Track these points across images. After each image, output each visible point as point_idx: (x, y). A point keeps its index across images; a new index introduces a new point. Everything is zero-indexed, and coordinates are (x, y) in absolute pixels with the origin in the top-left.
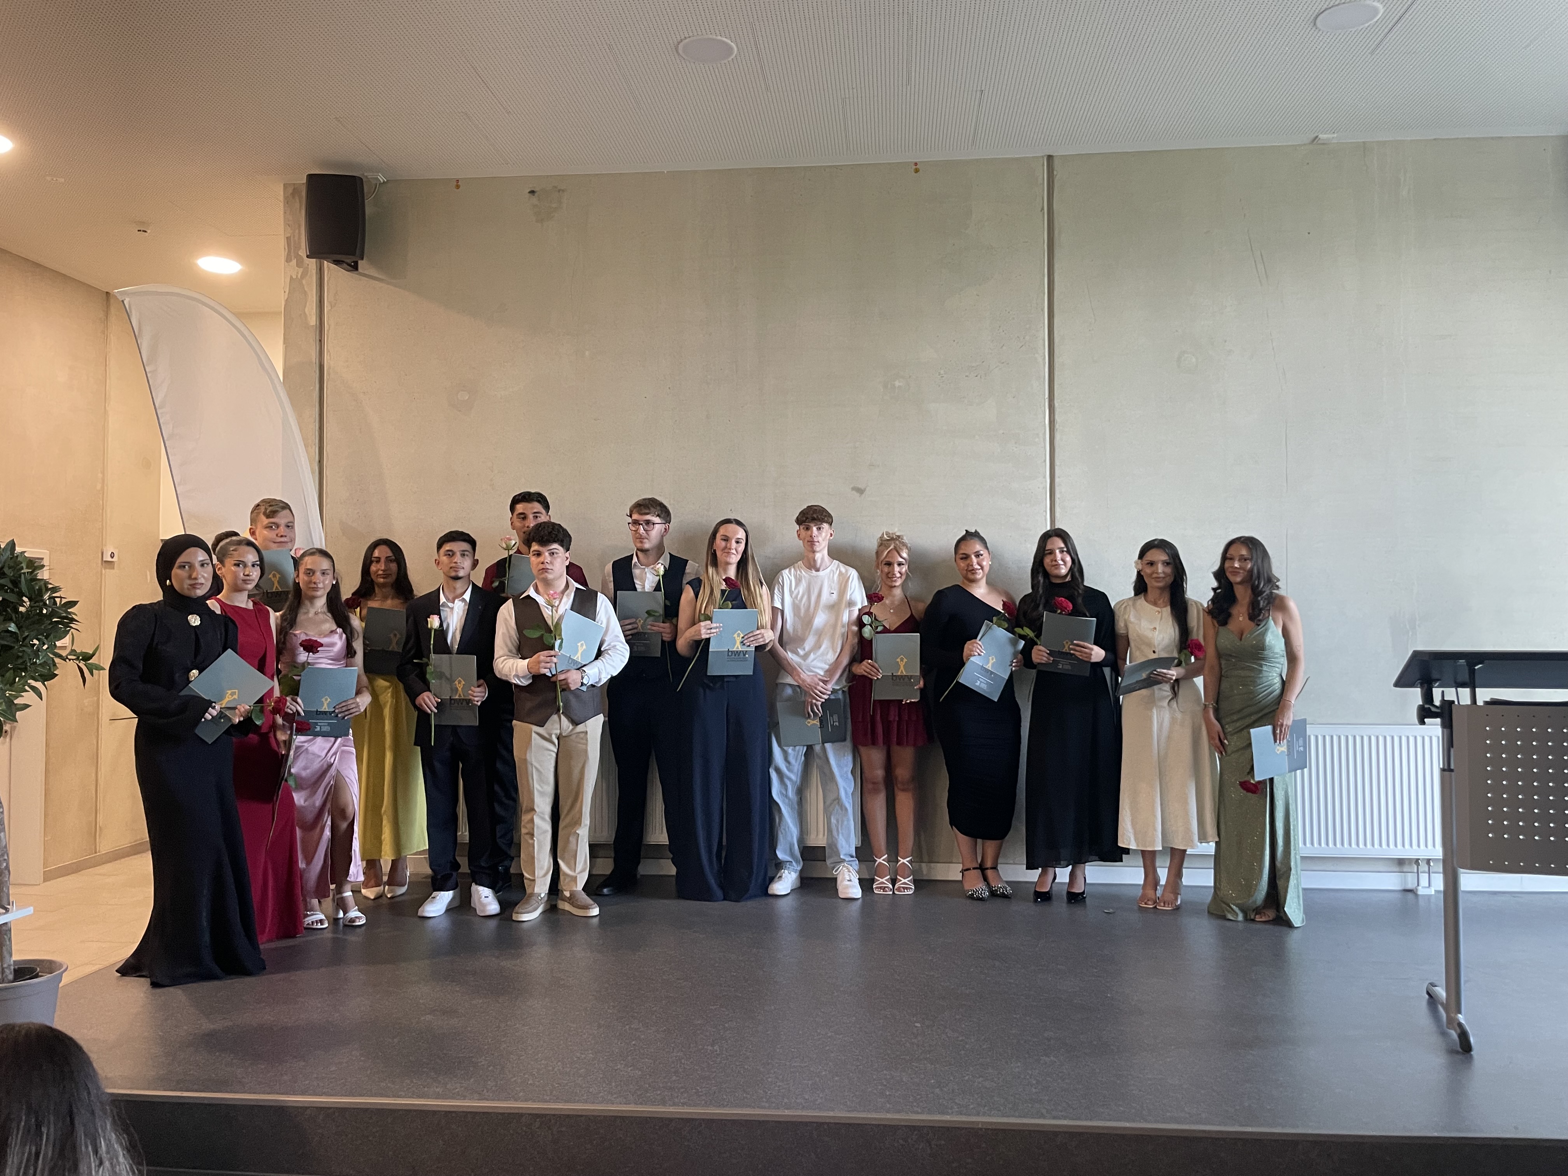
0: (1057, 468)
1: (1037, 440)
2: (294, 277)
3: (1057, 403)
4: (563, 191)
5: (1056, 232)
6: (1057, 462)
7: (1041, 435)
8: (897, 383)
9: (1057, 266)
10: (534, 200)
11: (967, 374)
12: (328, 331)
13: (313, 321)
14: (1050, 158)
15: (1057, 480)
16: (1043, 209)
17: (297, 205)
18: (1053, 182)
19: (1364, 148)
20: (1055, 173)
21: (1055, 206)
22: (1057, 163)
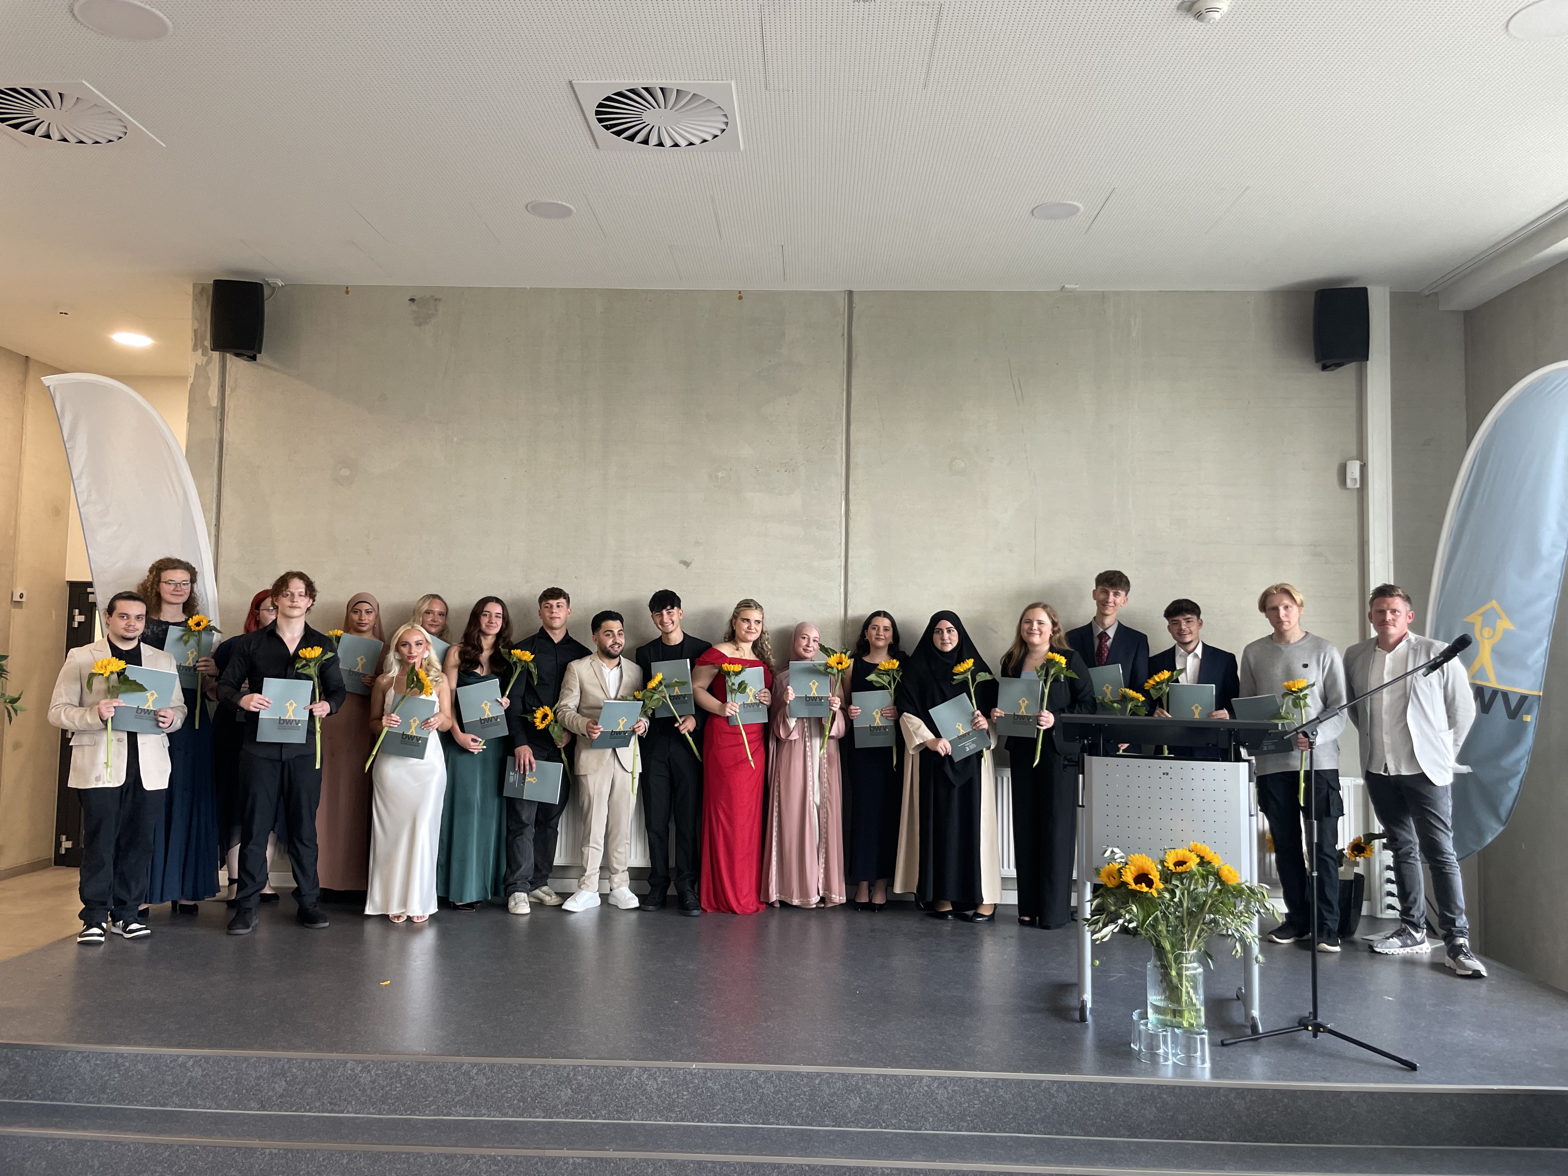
0: (850, 550)
1: (834, 526)
2: (200, 364)
3: (851, 496)
4: (439, 300)
5: (854, 355)
6: (851, 545)
7: (838, 522)
8: (720, 474)
9: (854, 382)
10: (414, 307)
11: (778, 469)
12: (228, 412)
13: (214, 403)
14: (851, 293)
15: (850, 560)
16: (843, 335)
17: (205, 302)
18: (852, 312)
19: (1103, 296)
20: (854, 305)
21: (854, 333)
22: (856, 299)
